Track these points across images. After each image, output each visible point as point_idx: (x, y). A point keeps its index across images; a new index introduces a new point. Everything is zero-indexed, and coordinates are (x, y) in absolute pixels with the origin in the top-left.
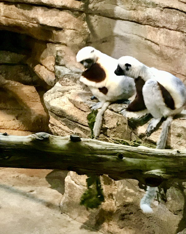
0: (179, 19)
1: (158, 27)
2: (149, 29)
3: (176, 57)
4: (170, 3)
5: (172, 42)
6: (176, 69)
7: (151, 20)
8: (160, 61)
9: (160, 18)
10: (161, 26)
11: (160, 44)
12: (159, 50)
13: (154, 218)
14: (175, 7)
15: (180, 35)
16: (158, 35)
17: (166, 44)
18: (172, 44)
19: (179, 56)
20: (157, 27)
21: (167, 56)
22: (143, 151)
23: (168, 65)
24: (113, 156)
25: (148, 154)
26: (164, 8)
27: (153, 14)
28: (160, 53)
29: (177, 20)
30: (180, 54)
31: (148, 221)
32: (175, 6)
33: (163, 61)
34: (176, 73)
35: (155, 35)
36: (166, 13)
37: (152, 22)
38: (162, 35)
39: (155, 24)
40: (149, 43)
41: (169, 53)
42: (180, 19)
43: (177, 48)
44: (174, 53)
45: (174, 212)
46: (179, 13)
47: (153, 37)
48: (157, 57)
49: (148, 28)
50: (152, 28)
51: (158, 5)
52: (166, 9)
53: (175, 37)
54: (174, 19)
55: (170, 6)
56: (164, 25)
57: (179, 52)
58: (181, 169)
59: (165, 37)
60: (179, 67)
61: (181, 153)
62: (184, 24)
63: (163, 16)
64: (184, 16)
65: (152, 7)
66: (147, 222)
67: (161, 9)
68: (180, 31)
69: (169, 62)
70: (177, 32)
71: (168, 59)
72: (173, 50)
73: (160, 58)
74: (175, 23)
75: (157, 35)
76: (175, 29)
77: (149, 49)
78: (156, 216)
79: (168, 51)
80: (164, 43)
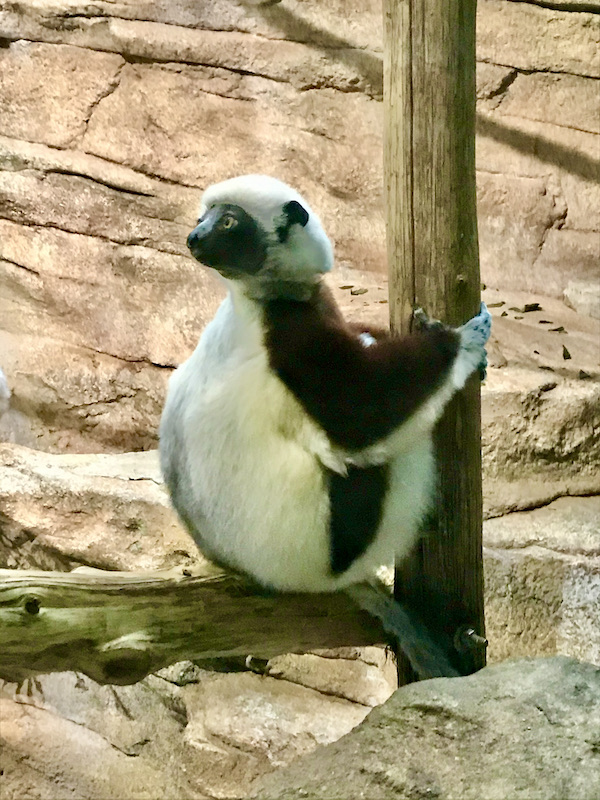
0: (91, 204)
1: (32, 224)
2: (7, 229)
3: (91, 306)
4: (64, 159)
5: (77, 267)
6: (95, 341)
7: (11, 205)
8: (47, 319)
9: (39, 199)
10: (42, 222)
11: (43, 271)
12: (40, 289)
13: (71, 777)
14: (80, 171)
15: (99, 246)
16: (36, 247)
17: (60, 273)
18: (76, 270)
19: (100, 305)
20: (29, 226)
21: (67, 305)
22: (94, 581)
23: (71, 329)
24: (11, 609)
25: (109, 588)
26: (48, 172)
27: (16, 187)
28: (44, 297)
29: (85, 204)
30: (103, 299)
31: (53, 789)
32: (77, 168)
33: (54, 318)
34: (94, 352)
35: (27, 246)
36: (54, 186)
37: (15, 210)
38: (47, 248)
39: (22, 215)
40: (11, 268)
41: (71, 296)
42: (96, 204)
43: (93, 281)
44: (87, 297)
45: (129, 750)
46: (91, 188)
47: (19, 252)
48: (35, 308)
49: (5, 226)
50: (15, 226)
51: (30, 165)
52: (52, 175)
53: (83, 251)
54: (77, 202)
55: (64, 168)
56: (50, 220)
57: (100, 295)
58: (198, 623)
59: (55, 253)
60: (101, 336)
61: (193, 575)
62: (107, 217)
63: (46, 195)
64: (105, 196)
65: (12, 168)
66: (48, 792)
67: (40, 173)
68: (96, 236)
69: (73, 322)
70: (90, 238)
71: (69, 313)
72: (83, 288)
73: (45, 310)
74: (82, 213)
75: (31, 247)
76: (84, 230)
77: (12, 287)
78: (75, 770)
79: (67, 291)
80: (53, 269)
